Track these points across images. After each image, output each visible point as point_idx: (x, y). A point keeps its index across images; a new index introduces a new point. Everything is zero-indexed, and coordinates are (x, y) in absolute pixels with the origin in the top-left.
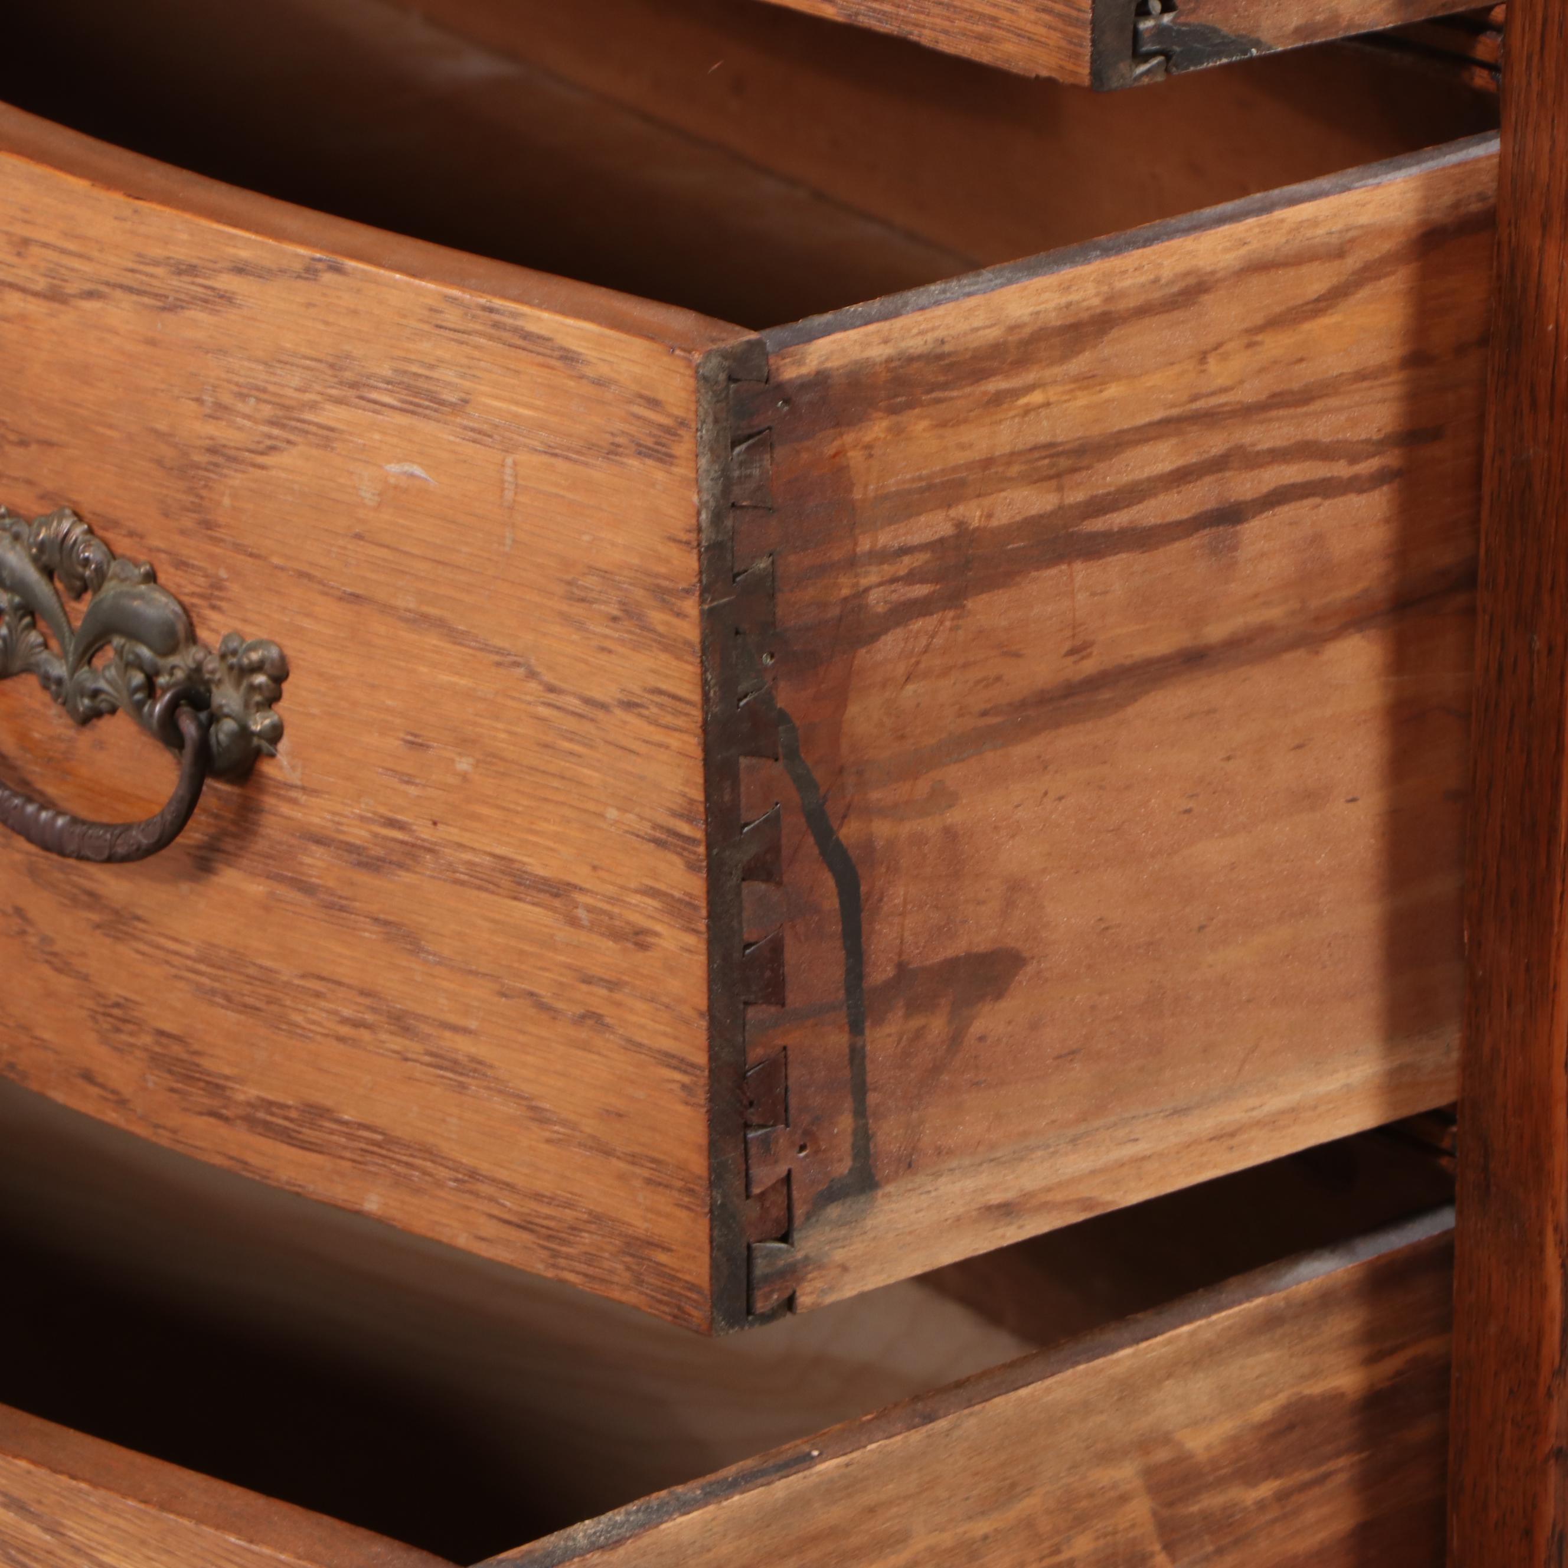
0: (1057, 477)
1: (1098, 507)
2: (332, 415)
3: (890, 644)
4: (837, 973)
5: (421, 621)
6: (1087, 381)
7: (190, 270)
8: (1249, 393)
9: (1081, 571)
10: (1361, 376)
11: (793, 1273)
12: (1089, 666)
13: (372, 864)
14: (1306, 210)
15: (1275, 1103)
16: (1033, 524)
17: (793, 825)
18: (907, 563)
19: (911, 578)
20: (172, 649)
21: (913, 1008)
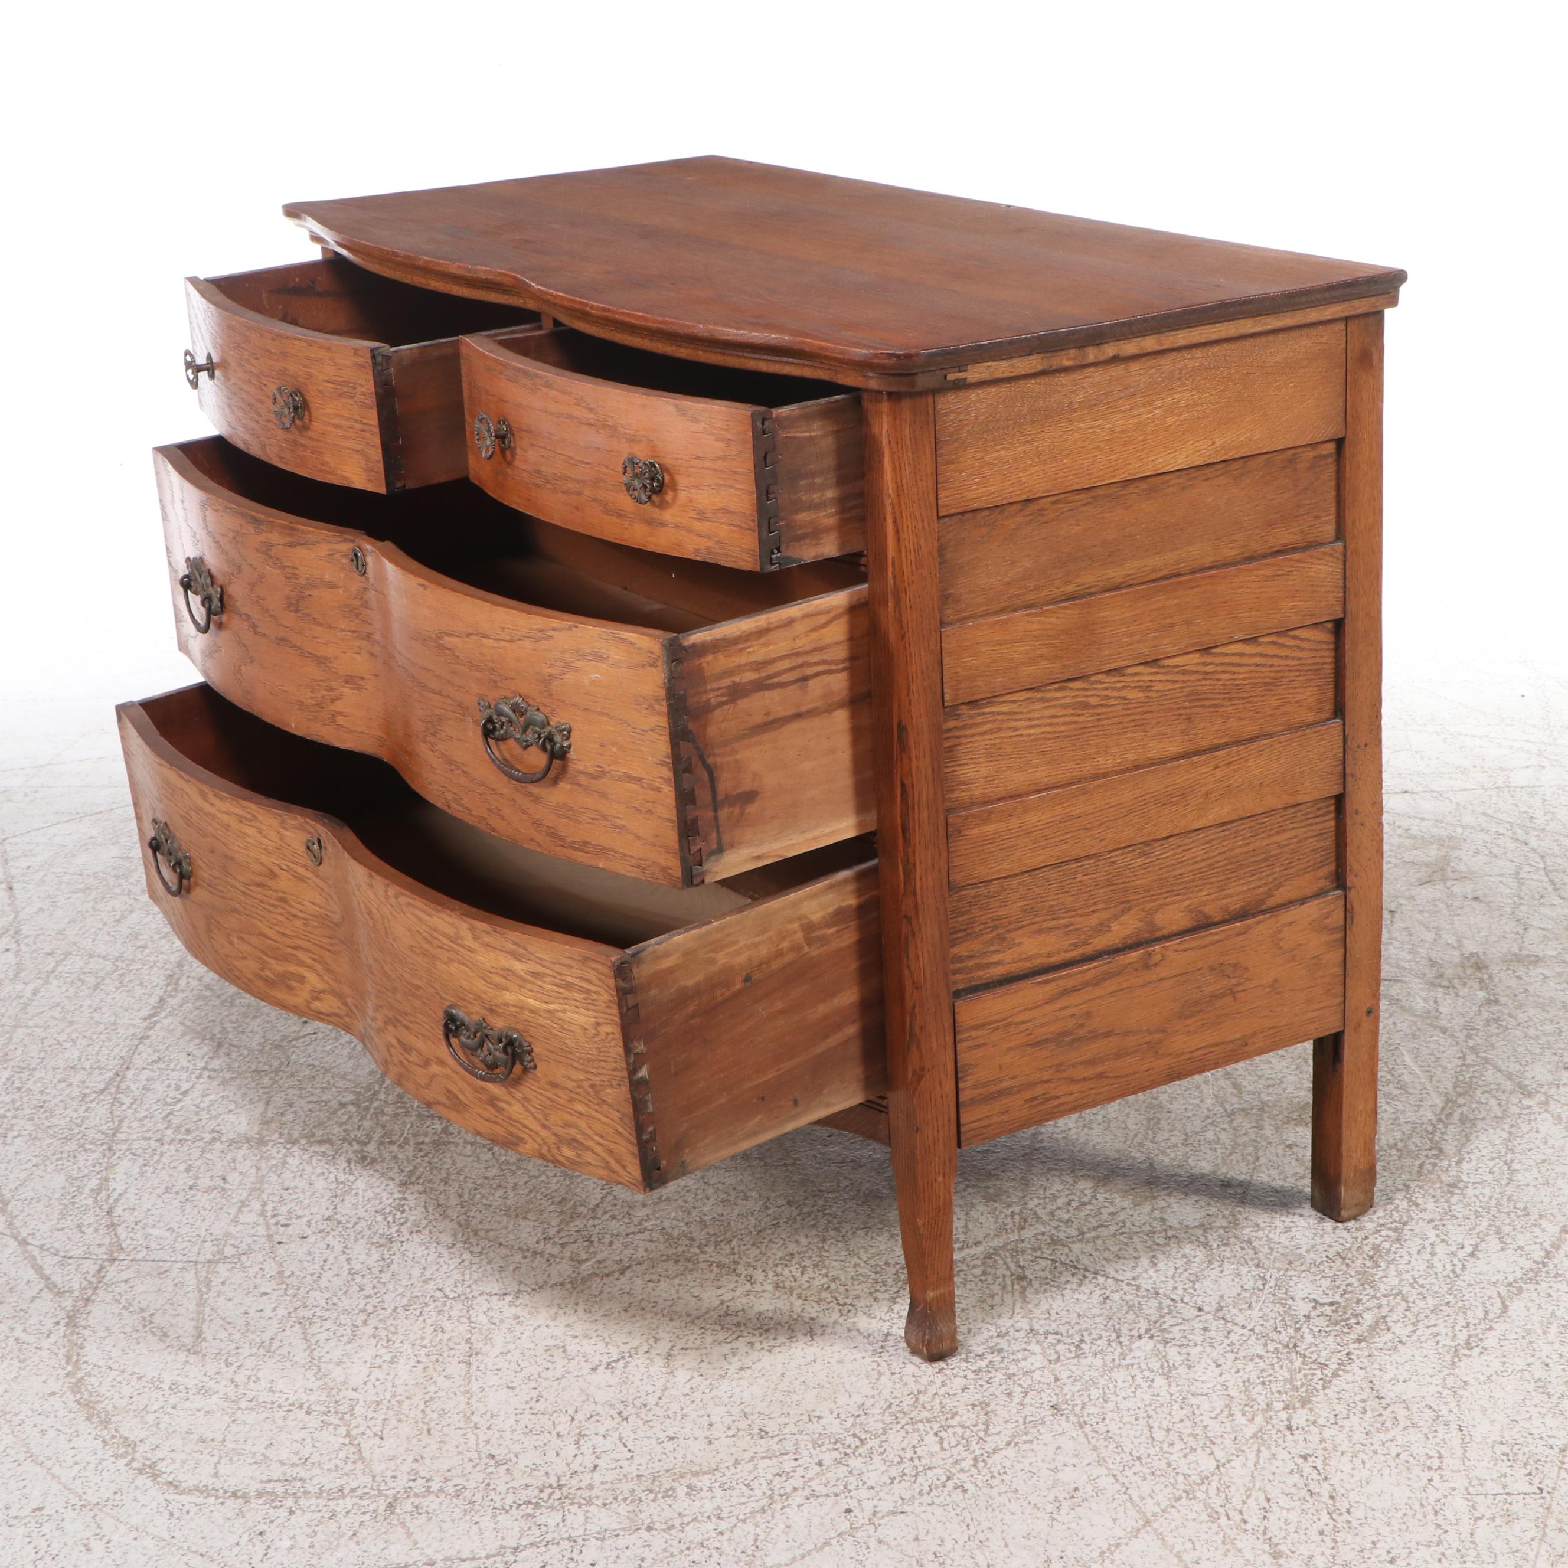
0: (758, 670)
1: (769, 677)
2: (578, 664)
3: (717, 712)
4: (709, 797)
5: (602, 714)
6: (764, 645)
7: (541, 631)
8: (808, 648)
9: (767, 693)
10: (837, 643)
11: (703, 874)
12: (771, 718)
13: (594, 777)
14: (819, 601)
15: (827, 830)
16: (753, 682)
17: (695, 759)
18: (720, 692)
19: (722, 695)
20: (543, 727)
21: (730, 806)
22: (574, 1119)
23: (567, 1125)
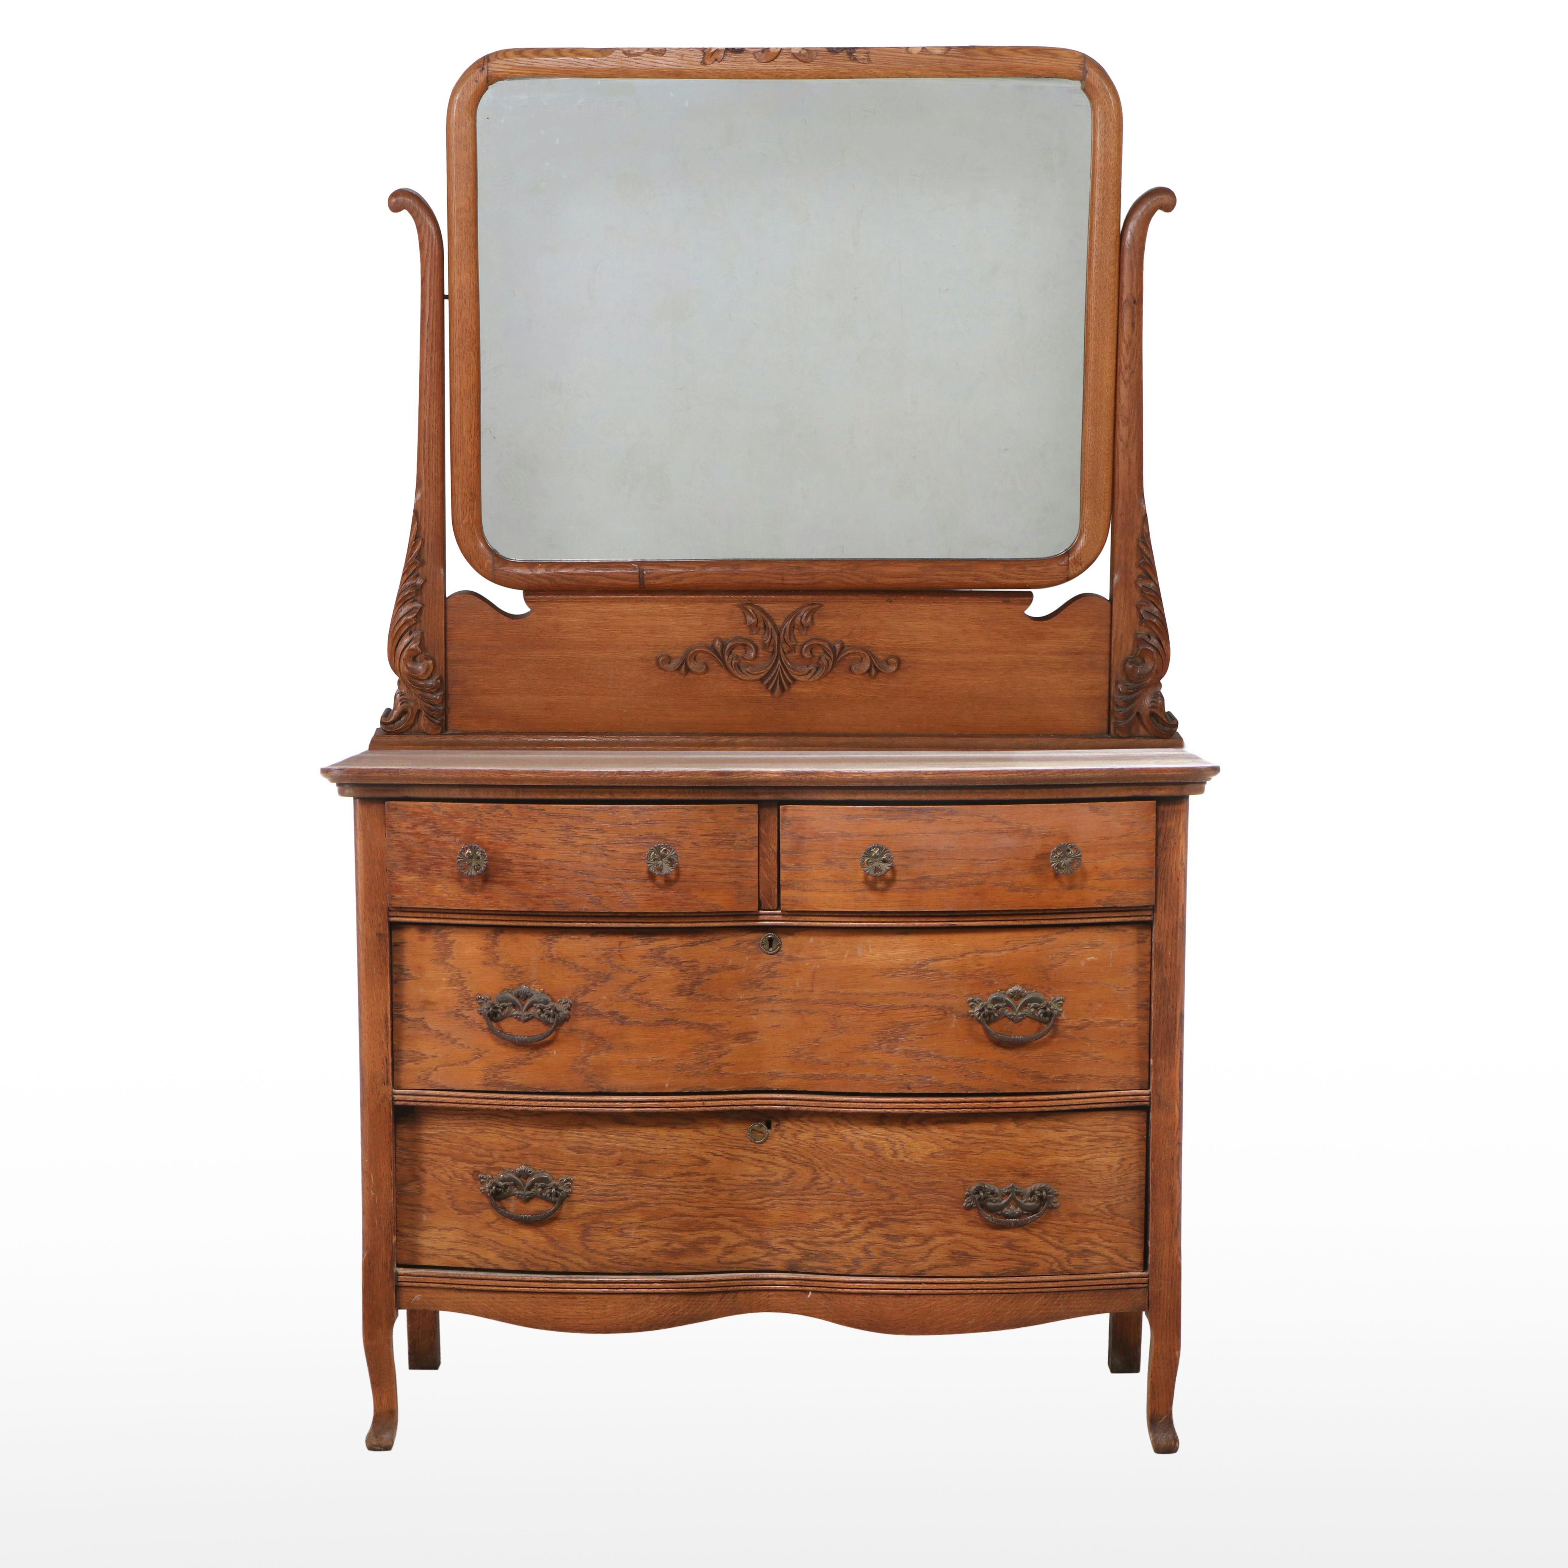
22: (1083, 1235)
23: (1080, 1241)
